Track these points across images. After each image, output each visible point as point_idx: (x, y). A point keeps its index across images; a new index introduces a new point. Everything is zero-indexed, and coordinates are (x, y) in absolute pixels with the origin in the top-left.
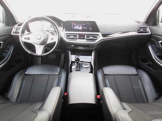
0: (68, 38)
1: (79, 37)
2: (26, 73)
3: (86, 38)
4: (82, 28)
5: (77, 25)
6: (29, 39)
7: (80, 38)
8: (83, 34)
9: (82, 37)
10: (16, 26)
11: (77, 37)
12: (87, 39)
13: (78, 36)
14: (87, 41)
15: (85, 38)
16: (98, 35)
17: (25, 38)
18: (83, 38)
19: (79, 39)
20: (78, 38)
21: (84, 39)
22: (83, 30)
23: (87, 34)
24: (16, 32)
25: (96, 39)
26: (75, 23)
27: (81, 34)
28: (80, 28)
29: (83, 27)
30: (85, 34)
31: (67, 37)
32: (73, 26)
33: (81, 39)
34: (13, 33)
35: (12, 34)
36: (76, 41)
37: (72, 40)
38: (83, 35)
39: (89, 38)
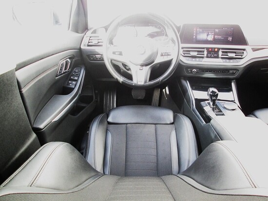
0: (186, 55)
1: (207, 55)
2: (110, 119)
3: (222, 55)
4: (212, 37)
5: (203, 32)
6: (121, 54)
7: (209, 55)
8: (215, 48)
9: (213, 53)
10: (89, 33)
11: (203, 54)
12: (222, 58)
13: (205, 53)
14: (224, 62)
15: (220, 56)
16: (244, 50)
17: (114, 53)
18: (215, 55)
19: (207, 57)
20: (205, 55)
21: (217, 57)
22: (215, 41)
23: (222, 49)
24: (89, 44)
25: (240, 57)
26: (200, 28)
27: (212, 48)
28: (210, 38)
29: (214, 35)
30: (219, 49)
31: (184, 54)
32: (196, 34)
33: (211, 57)
34: (85, 45)
35: (82, 47)
36: (201, 61)
37: (194, 59)
38: (216, 50)
39: (227, 55)
